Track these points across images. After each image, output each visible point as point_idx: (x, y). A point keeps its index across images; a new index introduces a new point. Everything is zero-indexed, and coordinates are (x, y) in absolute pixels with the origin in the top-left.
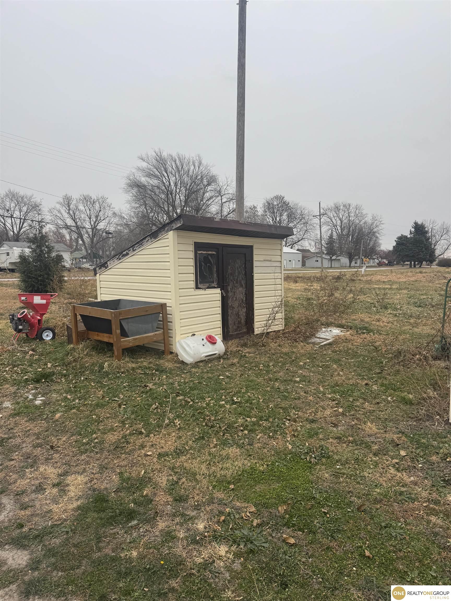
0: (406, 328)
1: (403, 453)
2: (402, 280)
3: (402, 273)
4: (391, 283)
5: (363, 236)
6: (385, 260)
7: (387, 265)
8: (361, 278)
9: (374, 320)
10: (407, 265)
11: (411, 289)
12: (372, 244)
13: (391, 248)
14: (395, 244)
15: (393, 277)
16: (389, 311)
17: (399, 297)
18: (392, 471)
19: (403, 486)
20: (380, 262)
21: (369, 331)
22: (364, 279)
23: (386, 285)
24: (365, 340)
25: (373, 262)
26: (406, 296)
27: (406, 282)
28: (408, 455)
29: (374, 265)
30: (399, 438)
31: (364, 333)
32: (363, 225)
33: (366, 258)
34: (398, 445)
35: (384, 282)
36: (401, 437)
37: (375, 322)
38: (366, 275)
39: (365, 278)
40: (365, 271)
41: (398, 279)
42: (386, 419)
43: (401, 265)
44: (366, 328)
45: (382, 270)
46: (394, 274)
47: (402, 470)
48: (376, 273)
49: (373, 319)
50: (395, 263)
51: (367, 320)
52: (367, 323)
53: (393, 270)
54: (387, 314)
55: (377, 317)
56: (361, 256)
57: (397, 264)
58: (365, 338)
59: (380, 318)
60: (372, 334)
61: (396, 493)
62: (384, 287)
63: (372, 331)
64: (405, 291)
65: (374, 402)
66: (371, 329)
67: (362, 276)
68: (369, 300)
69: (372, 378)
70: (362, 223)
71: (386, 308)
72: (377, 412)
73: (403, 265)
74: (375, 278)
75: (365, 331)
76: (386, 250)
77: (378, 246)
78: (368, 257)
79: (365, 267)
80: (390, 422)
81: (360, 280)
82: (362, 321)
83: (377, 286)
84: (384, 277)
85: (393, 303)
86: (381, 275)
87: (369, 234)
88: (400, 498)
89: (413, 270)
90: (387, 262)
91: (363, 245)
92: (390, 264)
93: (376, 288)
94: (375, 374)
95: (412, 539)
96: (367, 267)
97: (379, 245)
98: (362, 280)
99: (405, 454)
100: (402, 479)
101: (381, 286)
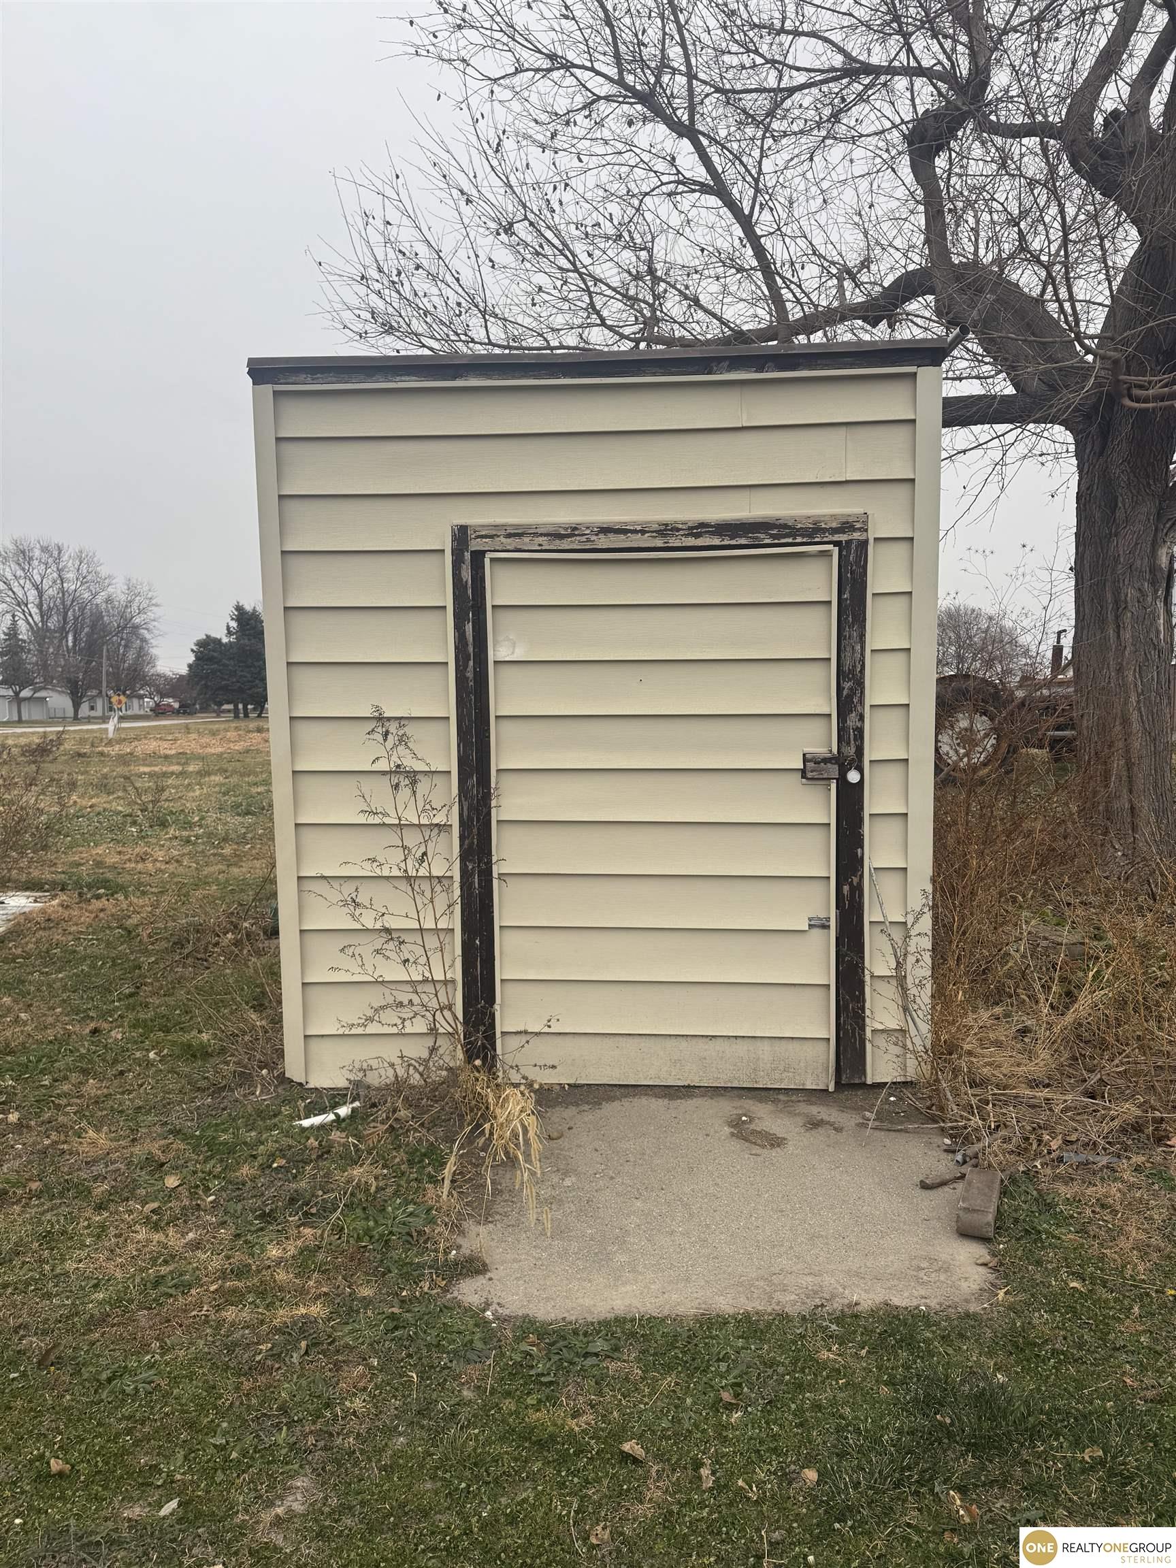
0: (211, 869)
1: (172, 1181)
2: (213, 751)
3: (213, 734)
4: (183, 758)
5: (106, 636)
6: (171, 700)
7: (177, 713)
8: (106, 750)
9: (130, 860)
10: (229, 711)
11: (235, 772)
12: (131, 655)
13: (184, 671)
14: (191, 658)
15: (190, 744)
16: (172, 832)
17: (198, 793)
18: (142, 1234)
19: (166, 1262)
20: (157, 705)
21: (114, 889)
22: (114, 750)
23: (171, 764)
24: (102, 915)
25: (140, 706)
26: (217, 789)
27: (222, 754)
28: (185, 1183)
29: (142, 712)
30: (165, 1149)
31: (98, 897)
32: (104, 606)
33: (119, 695)
34: (162, 1165)
35: (166, 757)
36: (172, 1143)
37: (133, 865)
38: (120, 741)
39: (117, 748)
40: (117, 730)
41: (203, 747)
42: (140, 1108)
43: (214, 711)
44: (105, 883)
45: (164, 726)
46: (193, 736)
47: (168, 1224)
48: (144, 734)
49: (127, 857)
50: (198, 706)
51: (113, 859)
52: (113, 867)
53: (192, 727)
54: (165, 840)
55: (137, 850)
56: (104, 690)
57: (204, 709)
58: (102, 910)
59: (146, 853)
60: (120, 896)
61: (145, 1285)
62: (164, 769)
63: (122, 888)
64: (217, 779)
65: (110, 1072)
66: (118, 885)
67: (110, 743)
68: (120, 808)
69: (110, 1013)
70: (99, 600)
71: (163, 824)
72: (118, 1096)
73: (219, 713)
74: (141, 748)
75: (102, 891)
76: (171, 674)
77: (149, 663)
78: (124, 693)
79: (116, 719)
80: (148, 1113)
81: (102, 754)
82: (99, 864)
83: (147, 769)
84: (166, 745)
85: (182, 811)
86: (161, 739)
87: (123, 629)
88: (154, 1294)
89: (242, 724)
90: (176, 705)
91: (108, 659)
92: (185, 710)
93: (145, 774)
94: (119, 1000)
95: (175, 1381)
96: (122, 719)
97: (152, 662)
98: (109, 755)
99: (177, 1184)
100: (165, 1247)
101: (156, 769)
